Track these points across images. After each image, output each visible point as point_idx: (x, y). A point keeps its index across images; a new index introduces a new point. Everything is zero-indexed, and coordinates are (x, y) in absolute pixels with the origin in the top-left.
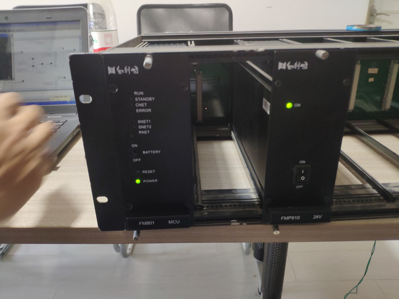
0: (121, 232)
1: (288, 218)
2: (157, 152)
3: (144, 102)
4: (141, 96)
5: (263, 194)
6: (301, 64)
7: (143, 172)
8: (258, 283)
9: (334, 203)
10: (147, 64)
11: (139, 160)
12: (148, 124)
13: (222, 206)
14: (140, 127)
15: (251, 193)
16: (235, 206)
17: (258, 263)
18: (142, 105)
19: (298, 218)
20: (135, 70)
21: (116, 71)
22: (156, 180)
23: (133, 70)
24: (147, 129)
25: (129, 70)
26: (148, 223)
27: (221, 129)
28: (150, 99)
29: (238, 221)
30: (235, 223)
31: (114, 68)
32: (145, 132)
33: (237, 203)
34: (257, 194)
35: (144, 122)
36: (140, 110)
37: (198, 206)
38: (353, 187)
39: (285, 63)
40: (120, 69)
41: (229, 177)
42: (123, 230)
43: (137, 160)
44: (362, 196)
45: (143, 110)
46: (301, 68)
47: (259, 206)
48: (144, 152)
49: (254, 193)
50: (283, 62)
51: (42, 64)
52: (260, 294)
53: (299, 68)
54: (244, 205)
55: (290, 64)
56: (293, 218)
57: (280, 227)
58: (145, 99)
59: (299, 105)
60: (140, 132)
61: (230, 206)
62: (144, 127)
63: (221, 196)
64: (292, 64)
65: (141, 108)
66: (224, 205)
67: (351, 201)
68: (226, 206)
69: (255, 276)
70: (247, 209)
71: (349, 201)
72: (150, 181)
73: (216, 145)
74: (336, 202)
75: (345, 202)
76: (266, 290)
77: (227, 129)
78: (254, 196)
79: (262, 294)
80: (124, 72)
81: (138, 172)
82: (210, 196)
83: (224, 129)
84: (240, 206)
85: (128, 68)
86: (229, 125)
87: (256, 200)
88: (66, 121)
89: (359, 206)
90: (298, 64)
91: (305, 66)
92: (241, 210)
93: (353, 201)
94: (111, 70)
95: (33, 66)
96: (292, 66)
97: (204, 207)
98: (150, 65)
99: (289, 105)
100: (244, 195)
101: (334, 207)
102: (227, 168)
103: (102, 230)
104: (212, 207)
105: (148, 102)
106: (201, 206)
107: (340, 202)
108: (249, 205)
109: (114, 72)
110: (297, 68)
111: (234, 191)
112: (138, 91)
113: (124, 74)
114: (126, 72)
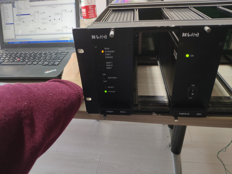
0: (97, 114)
1: (183, 114)
2: (115, 78)
3: (110, 53)
4: (108, 50)
5: (171, 100)
6: (195, 34)
7: (108, 87)
8: (169, 140)
9: (210, 107)
10: (112, 35)
11: (106, 81)
12: (111, 64)
13: (148, 105)
14: (107, 65)
15: (165, 98)
16: (155, 105)
17: (170, 130)
18: (108, 54)
19: (189, 114)
20: (105, 37)
21: (96, 37)
22: (114, 92)
23: (104, 37)
24: (110, 67)
25: (102, 37)
26: (110, 112)
27: (152, 58)
28: (112, 52)
29: (156, 113)
30: (154, 114)
31: (95, 36)
32: (109, 68)
33: (156, 104)
34: (168, 99)
35: (109, 63)
36: (107, 57)
37: (136, 104)
38: (223, 98)
39: (186, 33)
40: (98, 36)
41: (154, 88)
42: (98, 113)
43: (105, 81)
44: (227, 103)
45: (109, 57)
46: (195, 36)
47: (168, 106)
48: (109, 78)
49: (166, 98)
50: (185, 33)
51: (55, 19)
52: (170, 146)
53: (194, 36)
54: (160, 105)
55: (189, 34)
56: (185, 114)
57: (178, 118)
58: (110, 52)
59: (193, 56)
60: (107, 68)
61: (153, 105)
62: (109, 65)
63: (148, 99)
64: (190, 34)
65: (108, 56)
66: (149, 104)
67: (220, 106)
68: (150, 105)
69: (168, 137)
70: (162, 108)
71: (219, 106)
72: (112, 92)
73: (148, 68)
74: (211, 106)
75: (217, 106)
76: (173, 145)
77: (155, 58)
78: (166, 100)
79: (171, 146)
80: (100, 38)
81: (106, 87)
82: (142, 99)
83: (154, 58)
84: (158, 105)
85: (102, 36)
86: (157, 56)
87: (167, 103)
88: (68, 52)
89: (224, 109)
90: (193, 34)
91: (197, 35)
92: (158, 108)
93: (222, 106)
94: (93, 37)
95: (50, 21)
96: (190, 35)
97: (138, 105)
98: (113, 35)
99: (187, 56)
100: (161, 99)
101: (210, 109)
102: (153, 83)
103: (88, 113)
104: (143, 105)
105: (111, 53)
106: (137, 104)
107: (214, 106)
108: (163, 105)
109: (95, 38)
110: (193, 36)
111: (155, 97)
112: (107, 47)
113: (100, 39)
114: (101, 38)
